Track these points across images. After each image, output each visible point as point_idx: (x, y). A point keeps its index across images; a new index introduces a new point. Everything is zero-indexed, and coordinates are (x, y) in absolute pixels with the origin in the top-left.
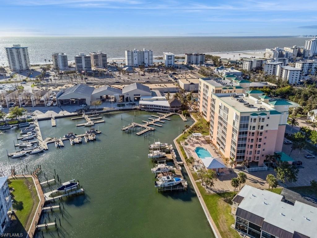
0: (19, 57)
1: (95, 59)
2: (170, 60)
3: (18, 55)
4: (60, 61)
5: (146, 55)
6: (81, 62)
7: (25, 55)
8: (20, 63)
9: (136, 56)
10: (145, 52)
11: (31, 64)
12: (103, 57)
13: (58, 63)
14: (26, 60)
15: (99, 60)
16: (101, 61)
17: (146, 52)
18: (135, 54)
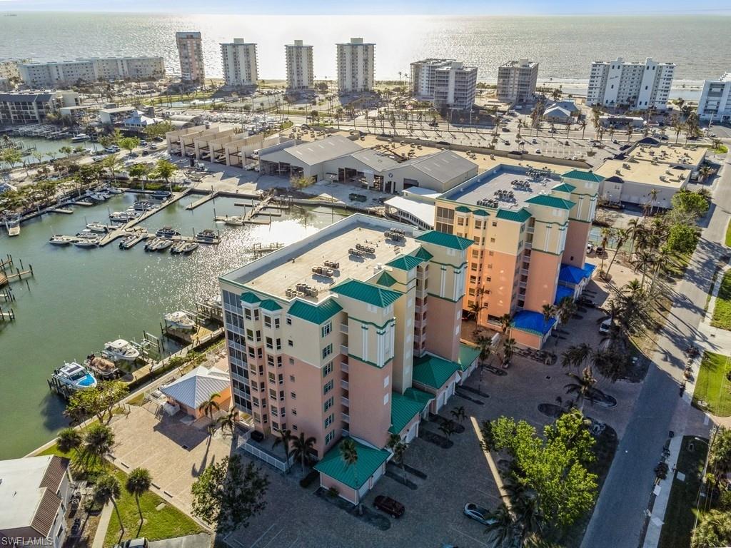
0: (353, 64)
1: (501, 80)
2: (717, 98)
3: (353, 60)
4: (425, 79)
5: (649, 78)
6: (445, 83)
7: (366, 61)
8: (353, 77)
9: (615, 78)
10: (648, 68)
11: (376, 79)
12: (523, 74)
13: (420, 80)
14: (366, 70)
15: (512, 82)
16: (516, 86)
17: (651, 68)
18: (612, 73)
